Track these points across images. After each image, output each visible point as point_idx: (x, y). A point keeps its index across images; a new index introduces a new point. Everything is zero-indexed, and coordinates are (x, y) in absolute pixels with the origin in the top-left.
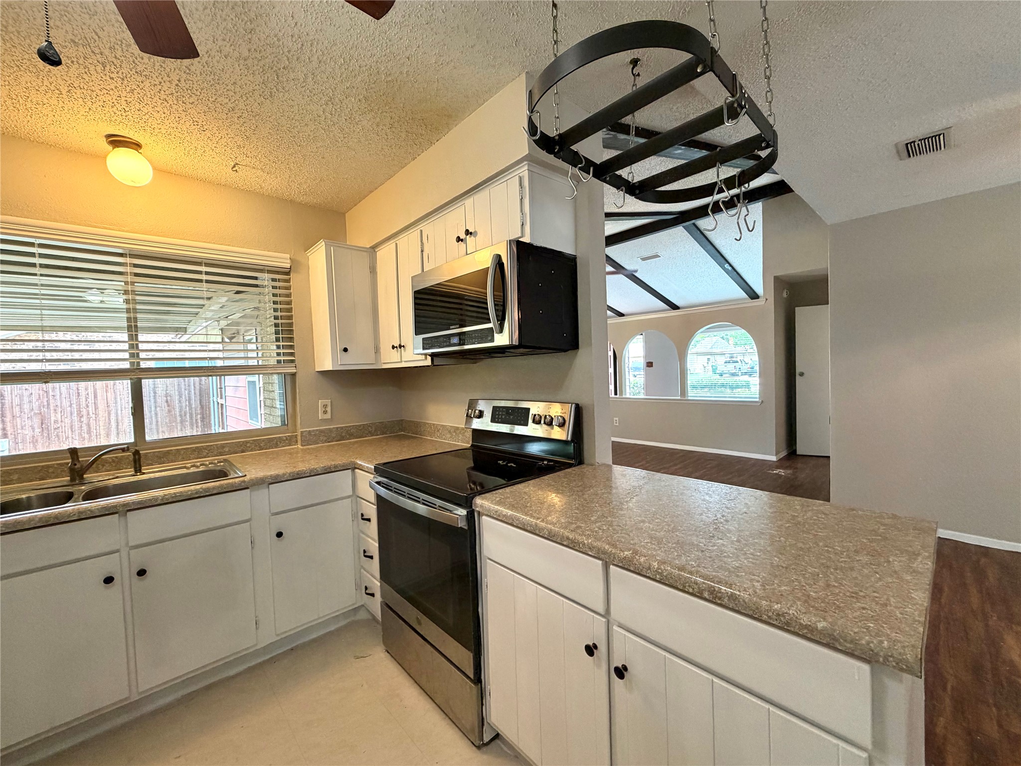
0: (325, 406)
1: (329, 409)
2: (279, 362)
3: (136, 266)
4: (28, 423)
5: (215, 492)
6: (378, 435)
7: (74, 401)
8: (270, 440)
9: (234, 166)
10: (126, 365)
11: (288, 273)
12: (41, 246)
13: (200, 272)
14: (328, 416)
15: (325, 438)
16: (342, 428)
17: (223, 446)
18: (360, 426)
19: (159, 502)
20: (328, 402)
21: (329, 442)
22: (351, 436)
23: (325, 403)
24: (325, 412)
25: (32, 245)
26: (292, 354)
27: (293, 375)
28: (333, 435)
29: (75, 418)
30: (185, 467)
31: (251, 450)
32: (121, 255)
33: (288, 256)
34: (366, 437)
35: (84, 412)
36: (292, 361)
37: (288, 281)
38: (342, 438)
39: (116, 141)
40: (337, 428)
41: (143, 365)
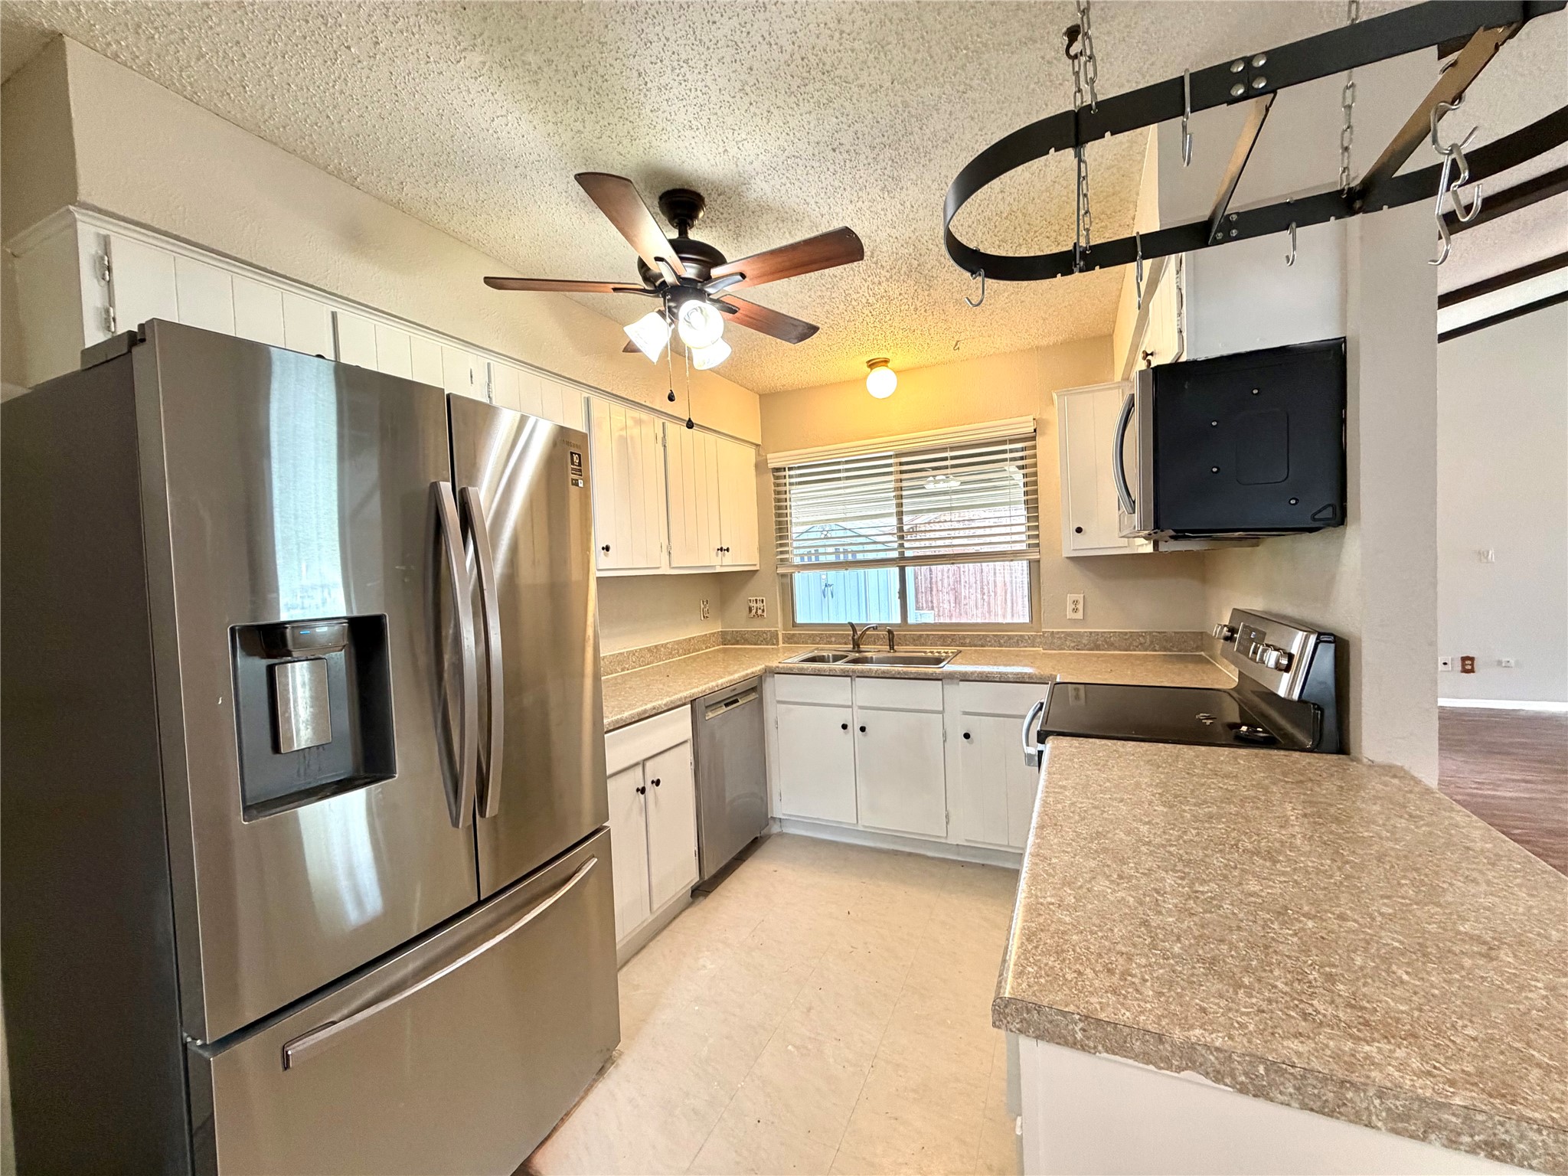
0: (1076, 602)
1: (1080, 606)
2: (1029, 545)
3: (901, 464)
4: (946, 597)
5: (912, 676)
6: (1156, 651)
7: (978, 578)
8: (1010, 637)
9: (956, 345)
10: (895, 554)
11: (1034, 438)
12: (847, 462)
13: (945, 459)
14: (1079, 615)
15: (1073, 645)
16: (1097, 633)
17: (964, 637)
18: (1126, 633)
19: (873, 675)
20: (1080, 597)
21: (1078, 650)
22: (1111, 646)
23: (1075, 599)
24: (1075, 610)
25: (839, 463)
26: (1037, 536)
27: (1038, 561)
28: (1085, 641)
29: (979, 596)
30: (925, 652)
31: (991, 646)
32: (890, 457)
33: (1031, 418)
34: (1135, 650)
35: (986, 591)
36: (1038, 545)
37: (1034, 447)
38: (1097, 648)
39: (872, 364)
40: (1091, 633)
41: (908, 554)
